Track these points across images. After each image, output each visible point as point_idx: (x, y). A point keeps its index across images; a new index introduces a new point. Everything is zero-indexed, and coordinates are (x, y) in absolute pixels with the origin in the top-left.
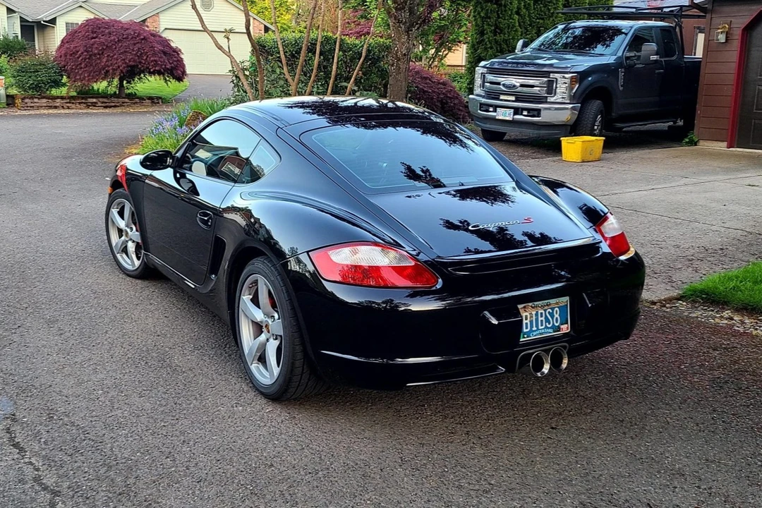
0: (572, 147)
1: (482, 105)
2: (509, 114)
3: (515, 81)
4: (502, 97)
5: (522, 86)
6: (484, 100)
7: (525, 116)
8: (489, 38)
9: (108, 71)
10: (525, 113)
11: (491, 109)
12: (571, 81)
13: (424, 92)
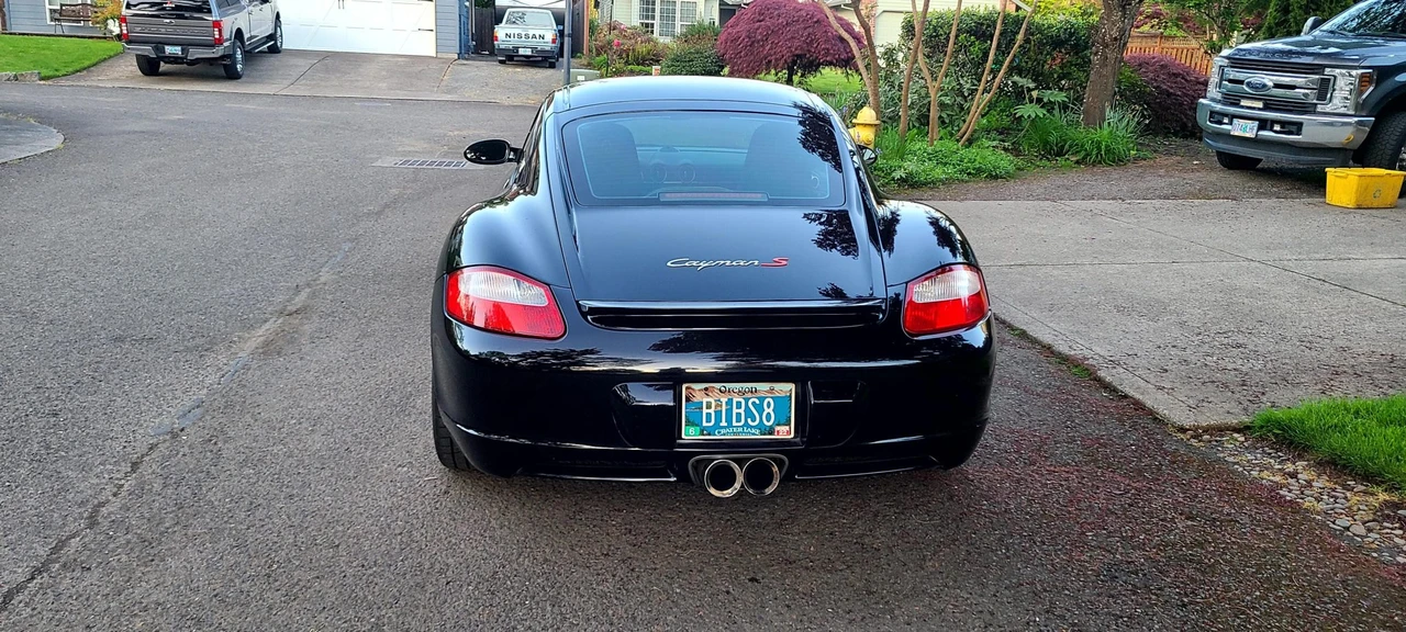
0: (1343, 183)
1: (1213, 113)
2: (1252, 129)
3: (1268, 79)
4: (1244, 103)
5: (1277, 86)
6: (1219, 107)
7: (1276, 132)
8: (1295, 18)
9: (770, 61)
10: (1277, 128)
11: (1226, 120)
12: (1360, 81)
13: (1169, 95)
